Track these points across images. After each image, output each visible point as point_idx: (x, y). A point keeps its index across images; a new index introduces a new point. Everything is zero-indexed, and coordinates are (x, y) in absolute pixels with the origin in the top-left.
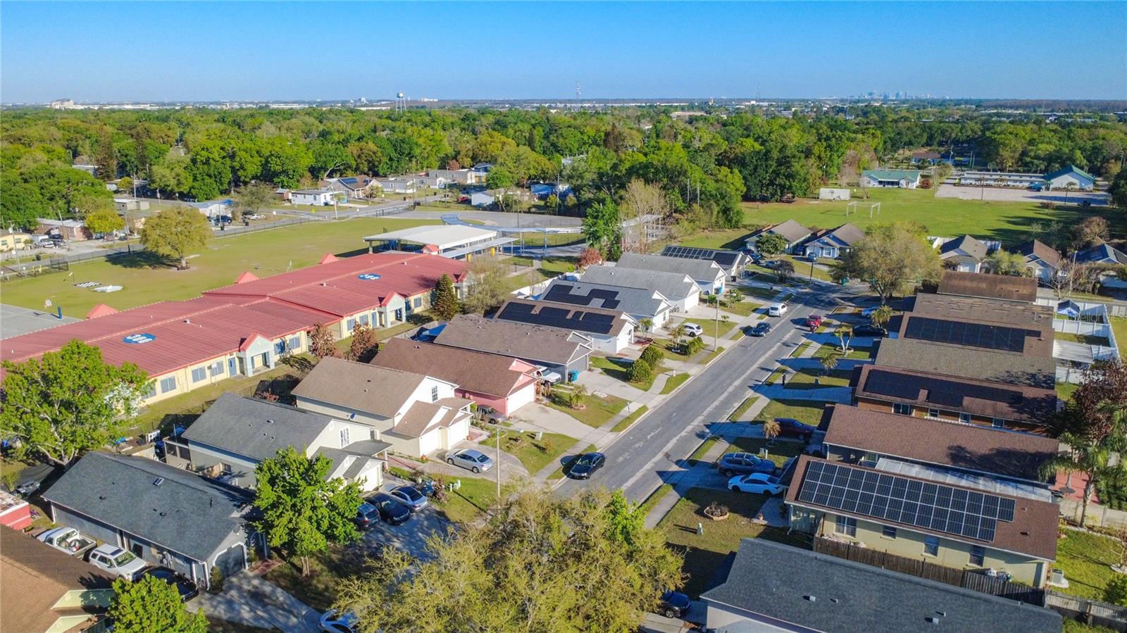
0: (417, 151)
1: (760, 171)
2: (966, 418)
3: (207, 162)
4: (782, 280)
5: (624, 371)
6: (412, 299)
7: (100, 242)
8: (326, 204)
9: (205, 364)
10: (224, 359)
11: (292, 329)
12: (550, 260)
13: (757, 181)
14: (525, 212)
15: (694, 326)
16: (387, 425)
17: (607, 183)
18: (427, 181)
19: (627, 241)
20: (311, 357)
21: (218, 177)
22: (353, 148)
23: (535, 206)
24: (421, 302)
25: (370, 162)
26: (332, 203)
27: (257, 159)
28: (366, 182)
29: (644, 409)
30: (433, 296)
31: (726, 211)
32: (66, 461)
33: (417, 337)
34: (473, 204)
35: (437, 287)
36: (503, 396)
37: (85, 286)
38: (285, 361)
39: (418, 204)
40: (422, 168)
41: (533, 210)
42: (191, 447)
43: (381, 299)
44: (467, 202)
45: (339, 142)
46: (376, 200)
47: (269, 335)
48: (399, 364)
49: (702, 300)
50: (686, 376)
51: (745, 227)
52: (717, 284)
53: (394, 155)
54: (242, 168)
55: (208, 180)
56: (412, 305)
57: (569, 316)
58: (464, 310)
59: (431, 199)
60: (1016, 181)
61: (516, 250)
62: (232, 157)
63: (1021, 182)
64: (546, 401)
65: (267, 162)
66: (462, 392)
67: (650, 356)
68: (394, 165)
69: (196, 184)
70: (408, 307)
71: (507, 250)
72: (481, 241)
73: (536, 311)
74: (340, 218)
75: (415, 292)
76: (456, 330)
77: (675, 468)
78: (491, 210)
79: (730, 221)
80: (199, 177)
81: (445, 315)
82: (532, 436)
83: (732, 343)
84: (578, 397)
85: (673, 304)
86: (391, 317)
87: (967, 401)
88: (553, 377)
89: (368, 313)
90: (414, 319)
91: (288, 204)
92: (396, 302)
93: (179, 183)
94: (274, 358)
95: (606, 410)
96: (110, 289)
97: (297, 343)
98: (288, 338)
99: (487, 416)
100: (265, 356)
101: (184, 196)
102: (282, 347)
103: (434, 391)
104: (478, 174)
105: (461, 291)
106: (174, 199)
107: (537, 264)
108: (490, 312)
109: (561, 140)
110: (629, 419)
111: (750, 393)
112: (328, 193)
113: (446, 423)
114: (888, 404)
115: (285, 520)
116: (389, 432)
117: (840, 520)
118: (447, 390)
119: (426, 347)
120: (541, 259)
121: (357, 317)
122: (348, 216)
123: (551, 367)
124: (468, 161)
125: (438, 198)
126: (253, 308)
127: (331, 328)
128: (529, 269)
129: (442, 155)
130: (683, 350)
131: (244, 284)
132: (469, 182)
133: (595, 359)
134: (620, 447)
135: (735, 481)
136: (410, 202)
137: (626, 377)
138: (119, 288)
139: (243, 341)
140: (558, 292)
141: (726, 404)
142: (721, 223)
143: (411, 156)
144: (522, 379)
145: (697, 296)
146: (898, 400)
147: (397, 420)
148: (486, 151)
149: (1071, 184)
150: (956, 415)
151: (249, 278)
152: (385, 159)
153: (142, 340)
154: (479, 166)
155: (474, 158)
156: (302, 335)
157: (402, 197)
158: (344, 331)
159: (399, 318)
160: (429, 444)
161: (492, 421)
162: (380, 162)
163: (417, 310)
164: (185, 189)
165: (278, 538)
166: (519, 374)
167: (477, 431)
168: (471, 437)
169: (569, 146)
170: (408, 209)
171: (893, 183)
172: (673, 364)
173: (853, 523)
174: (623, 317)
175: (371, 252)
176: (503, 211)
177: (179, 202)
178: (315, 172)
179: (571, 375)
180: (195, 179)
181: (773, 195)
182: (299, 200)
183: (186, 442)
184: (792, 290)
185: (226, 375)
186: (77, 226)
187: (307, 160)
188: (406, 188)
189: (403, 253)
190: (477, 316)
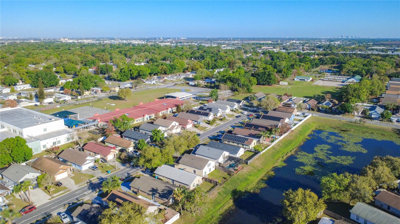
0: (177, 68)
1: (263, 77)
2: (259, 131)
3: (124, 72)
4: (251, 107)
5: (209, 123)
6: (173, 109)
7: (105, 93)
8: (154, 84)
9: (138, 119)
10: (141, 118)
11: (152, 114)
12: (203, 101)
13: (262, 80)
14: (202, 87)
15: (225, 115)
16: (168, 128)
17: (222, 81)
18: (179, 77)
19: (219, 97)
20: (155, 119)
21: (127, 76)
22: (160, 67)
23: (205, 85)
24: (175, 109)
25: (164, 71)
26: (155, 83)
27: (137, 72)
28: (163, 78)
29: (210, 129)
30: (177, 108)
31: (248, 89)
32: (123, 131)
33: (174, 116)
34: (190, 84)
35: (177, 106)
36: (186, 125)
37: (108, 104)
38: (150, 119)
39: (176, 84)
40: (178, 72)
41: (204, 87)
42: (140, 130)
43: (167, 109)
44: (188, 84)
45: (156, 66)
46: (166, 82)
47: (148, 114)
48: (170, 119)
49: (231, 110)
50: (220, 124)
51: (253, 93)
52: (235, 107)
53: (171, 69)
54: (133, 73)
55: (125, 77)
56: (173, 110)
57: (201, 113)
58: (182, 111)
59: (179, 83)
60: (339, 80)
61: (196, 98)
62: (131, 71)
63: (340, 80)
64: (194, 127)
65: (139, 72)
66: (180, 124)
67: (214, 121)
68: (171, 71)
69: (122, 78)
70: (172, 110)
71: (194, 98)
72: (189, 96)
73: (195, 112)
74: (157, 88)
75: (173, 107)
76: (180, 115)
77: (211, 136)
78: (194, 86)
79: (249, 92)
80: (122, 76)
81: (179, 112)
82: (190, 131)
83: (232, 119)
84: (199, 126)
85: (223, 111)
86: (169, 112)
87: (259, 128)
88: (196, 123)
89: (165, 111)
90: (173, 113)
91: (144, 83)
92: (170, 109)
93: (117, 77)
94: (149, 119)
95: (204, 128)
96: (113, 105)
97: (152, 116)
98: (151, 115)
99: (183, 128)
100: (147, 118)
101: (118, 81)
102: (150, 117)
103: (175, 124)
104: (193, 74)
105: (182, 107)
106: (116, 81)
107: (200, 101)
108: (187, 112)
109: (217, 63)
110: (207, 130)
111: (230, 127)
112: (154, 81)
113: (176, 128)
114: (248, 129)
115: (155, 137)
116: (168, 129)
117: (228, 141)
118: (177, 124)
119: (175, 117)
120: (202, 100)
121: (163, 112)
122: (159, 88)
123: (196, 121)
124: (190, 70)
125: (181, 82)
126: (144, 109)
127: (159, 113)
128: (198, 103)
129: (184, 68)
130: (221, 120)
131: (141, 105)
132: (190, 77)
133: (204, 121)
134: (203, 134)
135: (218, 137)
136: (174, 84)
137: (209, 124)
138: (115, 105)
139: (144, 115)
140: (201, 108)
141: (225, 128)
142: (247, 92)
143: (175, 69)
144: (189, 123)
145: (229, 110)
146: (249, 128)
147: (169, 127)
148: (195, 68)
149: (353, 81)
150: (257, 130)
151: (142, 104)
152: (168, 70)
153: (127, 115)
154: (194, 72)
155: (192, 69)
156: (153, 115)
157: (172, 82)
158: (160, 114)
159: (170, 112)
160: (174, 131)
161: (184, 129)
162: (167, 71)
163: (174, 111)
164: (119, 79)
165: (154, 139)
166: (189, 122)
167: (182, 130)
168: (180, 131)
169: (220, 65)
170: (173, 86)
171: (303, 80)
172: (218, 122)
173: (229, 141)
174: (211, 113)
175: (165, 98)
176: (197, 87)
177: (117, 82)
178: (150, 74)
179: (199, 123)
180: (121, 76)
181: (266, 84)
182: (147, 82)
183: (139, 129)
184: (252, 109)
185: (141, 121)
186: (100, 89)
187: (149, 71)
188: (174, 79)
189: (172, 99)
190: (185, 113)
